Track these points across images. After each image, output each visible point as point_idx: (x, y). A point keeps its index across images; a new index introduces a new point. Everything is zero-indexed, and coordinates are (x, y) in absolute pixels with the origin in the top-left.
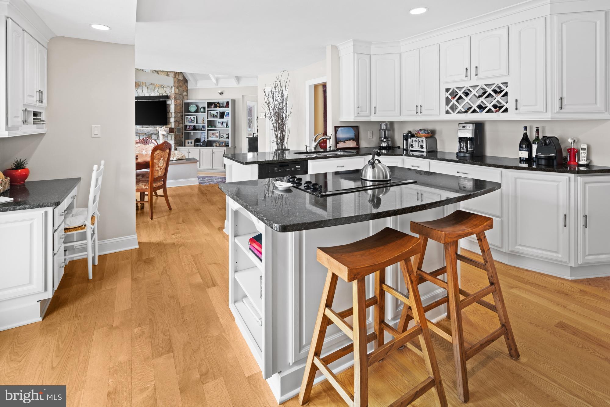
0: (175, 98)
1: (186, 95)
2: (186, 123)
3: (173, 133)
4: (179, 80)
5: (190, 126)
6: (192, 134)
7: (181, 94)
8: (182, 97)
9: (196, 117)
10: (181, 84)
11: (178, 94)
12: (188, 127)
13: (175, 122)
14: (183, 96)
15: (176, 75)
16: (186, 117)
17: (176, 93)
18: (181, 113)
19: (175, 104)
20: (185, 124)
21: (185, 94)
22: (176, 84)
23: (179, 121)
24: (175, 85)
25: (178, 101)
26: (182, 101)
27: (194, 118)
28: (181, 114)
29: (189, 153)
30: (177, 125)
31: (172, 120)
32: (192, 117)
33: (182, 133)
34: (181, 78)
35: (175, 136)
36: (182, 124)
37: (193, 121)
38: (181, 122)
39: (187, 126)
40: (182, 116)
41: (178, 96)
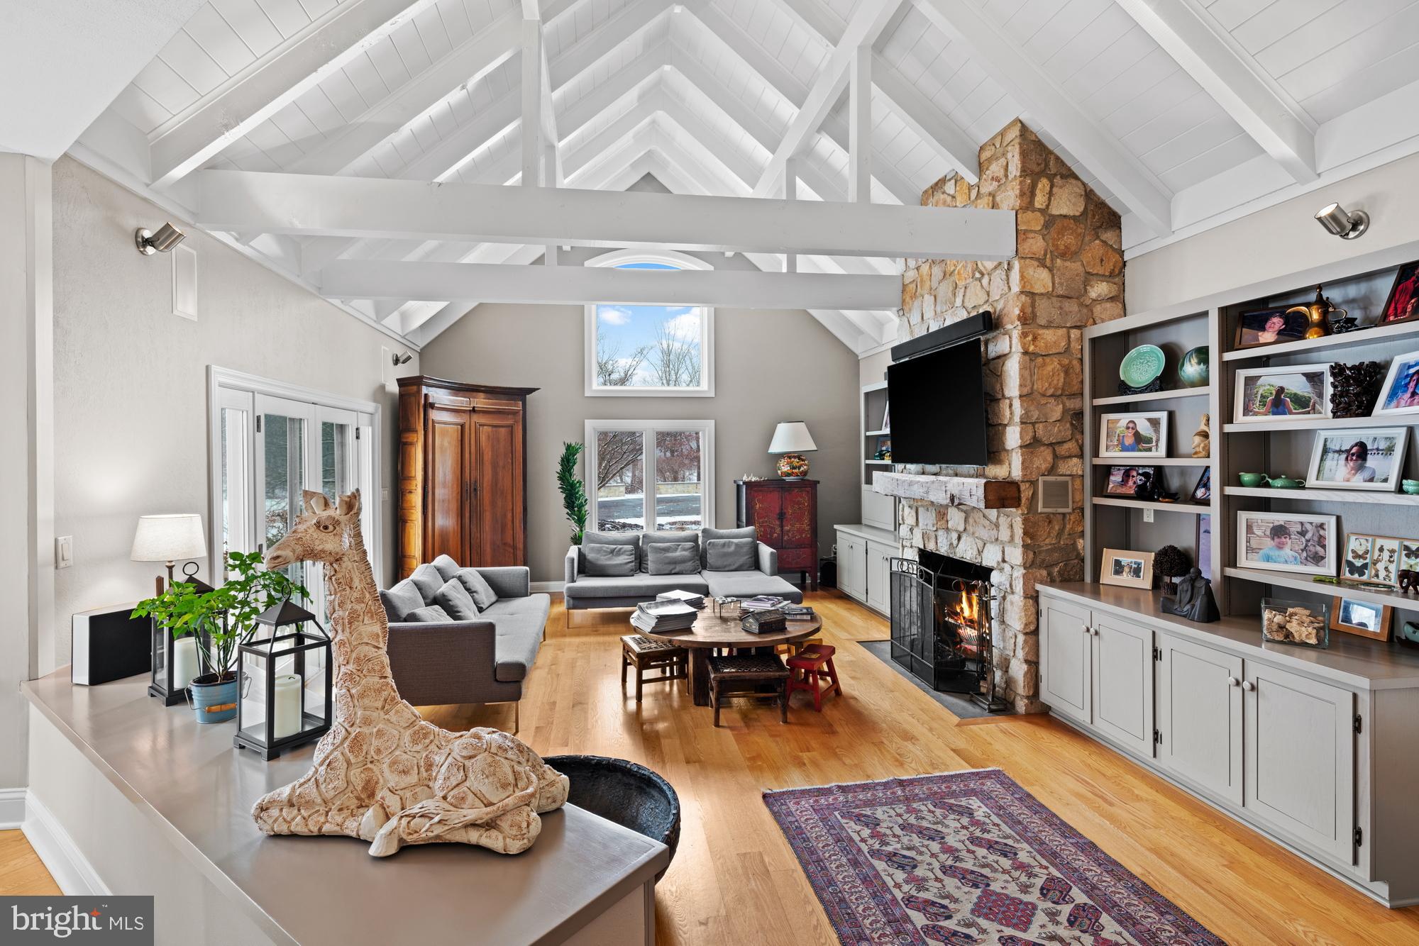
0: (1027, 319)
1: (1112, 299)
2: (1103, 452)
3: (1016, 503)
4: (1051, 221)
5: (1128, 471)
6: (1146, 520)
7: (1076, 295)
8: (1075, 308)
9: (1163, 416)
10: (1069, 240)
11: (1048, 295)
12: (1116, 478)
13: (1031, 446)
14: (1081, 305)
15: (1033, 194)
16: (1106, 417)
17: (1032, 295)
18: (1072, 396)
19: (1026, 353)
20: (1097, 461)
21: (1100, 289)
22: (1036, 244)
23: (1060, 443)
24: (1027, 247)
25: (1049, 336)
26: (1075, 334)
27: (1155, 423)
28: (1073, 404)
29: (1095, 639)
30: (1044, 466)
31: (1013, 437)
32: (1141, 421)
33: (1082, 510)
34: (1066, 204)
35: (1025, 521)
36: (1081, 456)
37: (1149, 441)
38: (1071, 446)
39: (1114, 471)
40: (1079, 415)
41: (1045, 310)
